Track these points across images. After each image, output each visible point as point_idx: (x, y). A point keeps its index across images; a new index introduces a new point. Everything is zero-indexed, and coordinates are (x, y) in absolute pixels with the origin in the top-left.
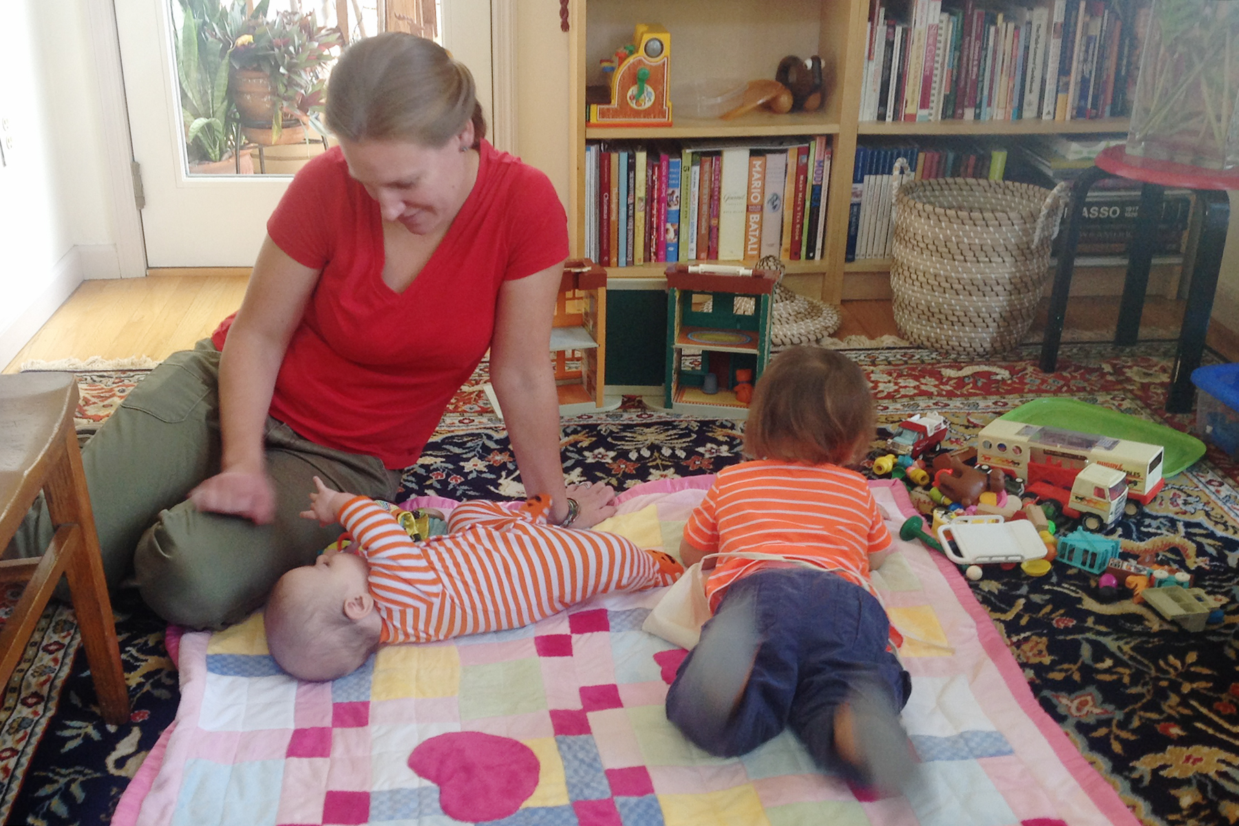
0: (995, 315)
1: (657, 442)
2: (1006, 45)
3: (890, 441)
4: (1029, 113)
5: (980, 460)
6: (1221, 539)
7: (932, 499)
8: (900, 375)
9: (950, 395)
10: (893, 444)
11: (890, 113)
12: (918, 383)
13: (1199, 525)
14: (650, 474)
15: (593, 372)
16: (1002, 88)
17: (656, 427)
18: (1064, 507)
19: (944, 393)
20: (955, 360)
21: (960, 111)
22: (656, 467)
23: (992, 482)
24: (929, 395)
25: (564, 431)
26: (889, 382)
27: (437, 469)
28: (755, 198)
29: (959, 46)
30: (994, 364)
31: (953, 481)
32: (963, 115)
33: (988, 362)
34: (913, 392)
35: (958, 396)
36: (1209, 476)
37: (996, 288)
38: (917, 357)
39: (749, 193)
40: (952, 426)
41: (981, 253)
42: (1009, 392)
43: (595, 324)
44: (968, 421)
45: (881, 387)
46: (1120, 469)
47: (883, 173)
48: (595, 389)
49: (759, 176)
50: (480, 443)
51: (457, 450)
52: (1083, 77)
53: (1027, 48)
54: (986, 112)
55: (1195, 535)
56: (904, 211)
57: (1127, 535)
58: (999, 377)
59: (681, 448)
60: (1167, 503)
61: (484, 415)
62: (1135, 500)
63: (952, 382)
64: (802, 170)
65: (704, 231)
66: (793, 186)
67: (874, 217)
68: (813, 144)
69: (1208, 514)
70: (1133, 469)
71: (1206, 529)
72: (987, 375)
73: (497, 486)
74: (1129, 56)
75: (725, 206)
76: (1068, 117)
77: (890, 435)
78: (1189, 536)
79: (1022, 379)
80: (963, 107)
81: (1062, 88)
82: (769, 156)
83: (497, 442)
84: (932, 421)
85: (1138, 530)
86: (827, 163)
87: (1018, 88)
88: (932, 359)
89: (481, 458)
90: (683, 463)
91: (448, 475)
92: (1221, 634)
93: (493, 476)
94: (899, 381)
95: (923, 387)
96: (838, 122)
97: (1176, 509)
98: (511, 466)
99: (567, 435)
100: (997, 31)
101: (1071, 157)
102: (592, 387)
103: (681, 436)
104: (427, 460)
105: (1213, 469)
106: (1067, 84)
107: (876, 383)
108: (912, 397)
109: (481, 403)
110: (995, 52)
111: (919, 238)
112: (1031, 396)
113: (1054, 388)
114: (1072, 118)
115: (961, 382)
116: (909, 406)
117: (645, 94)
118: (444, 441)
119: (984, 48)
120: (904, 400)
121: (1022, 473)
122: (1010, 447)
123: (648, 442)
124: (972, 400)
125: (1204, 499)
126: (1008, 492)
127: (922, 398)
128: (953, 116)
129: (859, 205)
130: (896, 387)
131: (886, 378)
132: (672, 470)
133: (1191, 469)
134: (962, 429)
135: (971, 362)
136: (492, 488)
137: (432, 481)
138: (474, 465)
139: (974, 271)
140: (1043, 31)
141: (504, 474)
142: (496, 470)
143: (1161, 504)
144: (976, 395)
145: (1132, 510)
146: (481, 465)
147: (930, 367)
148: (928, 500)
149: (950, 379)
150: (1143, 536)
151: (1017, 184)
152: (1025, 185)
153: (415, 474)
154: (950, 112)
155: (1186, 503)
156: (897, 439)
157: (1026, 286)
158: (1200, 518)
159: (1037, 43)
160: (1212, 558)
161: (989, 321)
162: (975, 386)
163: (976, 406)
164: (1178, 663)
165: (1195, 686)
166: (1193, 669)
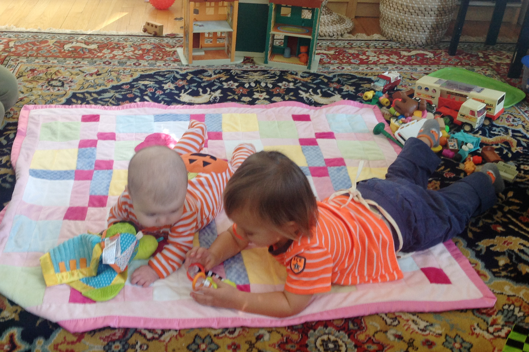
0: (428, 26)
1: (259, 80)
3: (372, 84)
5: (415, 95)
7: (390, 113)
8: (380, 53)
9: (404, 64)
10: (374, 86)
12: (388, 58)
13: (519, 132)
14: (254, 94)
15: (230, 44)
17: (259, 72)
18: (455, 120)
19: (401, 63)
20: (408, 48)
22: (258, 92)
23: (420, 106)
24: (394, 63)
25: (214, 72)
26: (375, 56)
27: (150, 87)
30: (426, 50)
31: (402, 105)
33: (424, 49)
34: (386, 61)
35: (407, 64)
36: (526, 109)
38: (389, 45)
40: (404, 79)
42: (432, 64)
43: (232, 20)
44: (411, 77)
45: (371, 58)
46: (483, 102)
48: (230, 52)
50: (173, 75)
51: (161, 79)
55: (517, 136)
57: (484, 134)
58: (428, 57)
59: (270, 83)
60: (504, 120)
61: (176, 62)
62: (489, 118)
63: (405, 58)
69: (524, 127)
70: (489, 103)
71: (522, 134)
72: (423, 55)
73: (179, 97)
77: (373, 82)
78: (513, 136)
79: (439, 58)
83: (181, 75)
84: (394, 75)
85: (490, 133)
88: (397, 46)
89: (173, 82)
90: (271, 90)
91: (156, 90)
93: (177, 92)
94: (380, 56)
95: (391, 60)
97: (509, 123)
98: (187, 87)
99: (215, 74)
102: (229, 51)
103: (271, 78)
104: (146, 83)
105: (528, 105)
107: (368, 56)
108: (385, 64)
109: (175, 57)
112: (443, 66)
113: (454, 63)
115: (409, 58)
116: (383, 68)
118: (155, 74)
120: (381, 65)
121: (435, 102)
122: (431, 90)
123: (255, 80)
124: (414, 67)
125: (523, 120)
126: (428, 111)
127: (390, 64)
130: (378, 59)
131: (374, 54)
132: (265, 93)
133: (517, 105)
134: (408, 80)
135: (416, 49)
136: (177, 98)
137: (148, 92)
138: (169, 86)
141: (183, 91)
142: (179, 89)
143: (501, 121)
144: (416, 64)
145: (487, 123)
146: (172, 86)
147: (395, 50)
148: (388, 113)
149: (404, 56)
150: (491, 136)
153: (139, 89)
155: (513, 121)
156: (376, 83)
157: (445, 12)
158: (520, 128)
160: (524, 148)
161: (426, 29)
162: (416, 60)
163: (416, 70)
164: (504, 197)
165: (511, 208)
166: (511, 200)
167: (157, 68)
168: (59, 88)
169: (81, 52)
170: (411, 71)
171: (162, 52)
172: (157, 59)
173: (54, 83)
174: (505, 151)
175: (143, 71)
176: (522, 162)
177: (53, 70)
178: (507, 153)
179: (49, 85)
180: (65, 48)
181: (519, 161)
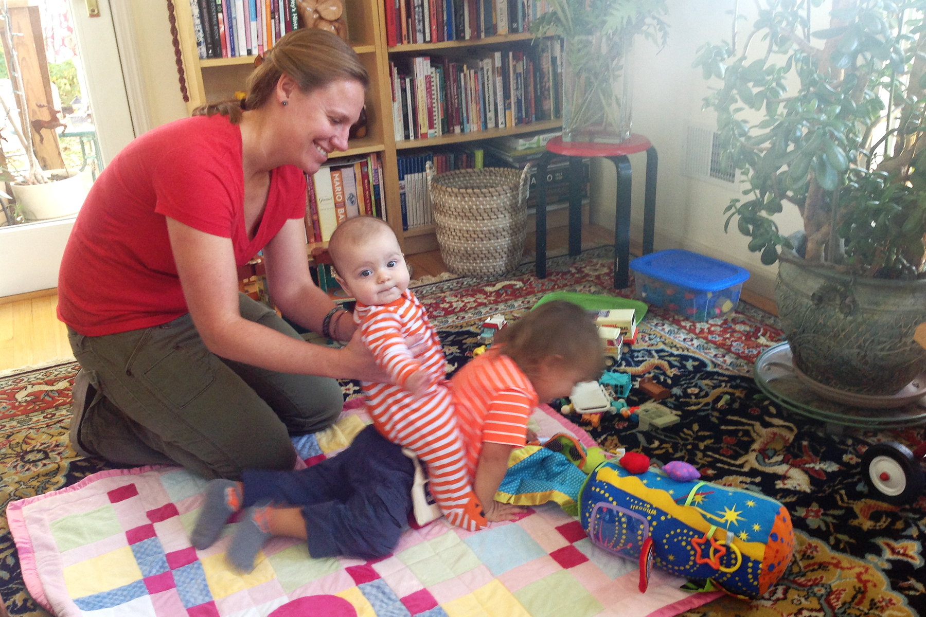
0: (504, 250)
2: (472, 84)
3: (479, 337)
4: (491, 125)
6: (677, 356)
9: (496, 302)
10: (482, 338)
11: (412, 134)
13: (662, 351)
16: (473, 111)
21: (452, 128)
24: (485, 305)
28: (339, 198)
29: (444, 88)
30: (511, 280)
32: (454, 130)
33: (508, 279)
34: (475, 305)
35: (500, 302)
36: (655, 322)
37: (504, 233)
39: (335, 196)
41: (491, 213)
42: (527, 294)
44: (513, 316)
45: (454, 305)
46: (616, 327)
47: (414, 173)
49: (338, 183)
52: (518, 98)
53: (483, 84)
54: (468, 127)
55: (665, 356)
56: (439, 194)
57: (629, 364)
58: (518, 286)
60: (641, 342)
62: (627, 344)
63: (493, 294)
64: (365, 176)
65: (310, 224)
66: (361, 187)
67: (414, 201)
68: (369, 159)
69: (664, 344)
70: (623, 326)
71: (667, 352)
72: (511, 286)
74: (541, 83)
75: (321, 206)
76: (514, 124)
77: (478, 334)
78: (660, 358)
79: (530, 284)
80: (453, 125)
81: (507, 107)
82: (343, 170)
84: (498, 320)
85: (634, 361)
86: (380, 170)
87: (482, 110)
92: (704, 410)
96: (382, 142)
97: (647, 344)
100: (465, 75)
101: (520, 148)
105: (655, 317)
106: (510, 104)
110: (466, 89)
111: (453, 209)
112: (540, 294)
113: (550, 288)
114: (516, 124)
115: (498, 294)
116: (477, 314)
119: (459, 87)
120: (472, 310)
124: (510, 303)
125: (659, 335)
128: (449, 131)
129: (405, 194)
130: (463, 304)
133: (644, 319)
135: (497, 281)
139: (488, 225)
140: (490, 73)
143: (638, 343)
144: (509, 300)
145: (626, 350)
147: (476, 288)
149: (491, 293)
150: (638, 363)
151: (497, 169)
152: (502, 169)
154: (446, 130)
155: (650, 339)
156: (483, 335)
157: (519, 230)
158: (661, 346)
159: (488, 81)
160: (679, 368)
161: (502, 254)
162: (507, 295)
163: (513, 306)
164: (690, 432)
165: (705, 443)
166: (700, 434)
168: (44, 462)
169: (47, 398)
170: (508, 310)
173: (31, 457)
174: (662, 378)
176: (685, 386)
177: (19, 438)
178: (665, 380)
179: (26, 462)
180: (20, 400)
181: (682, 385)
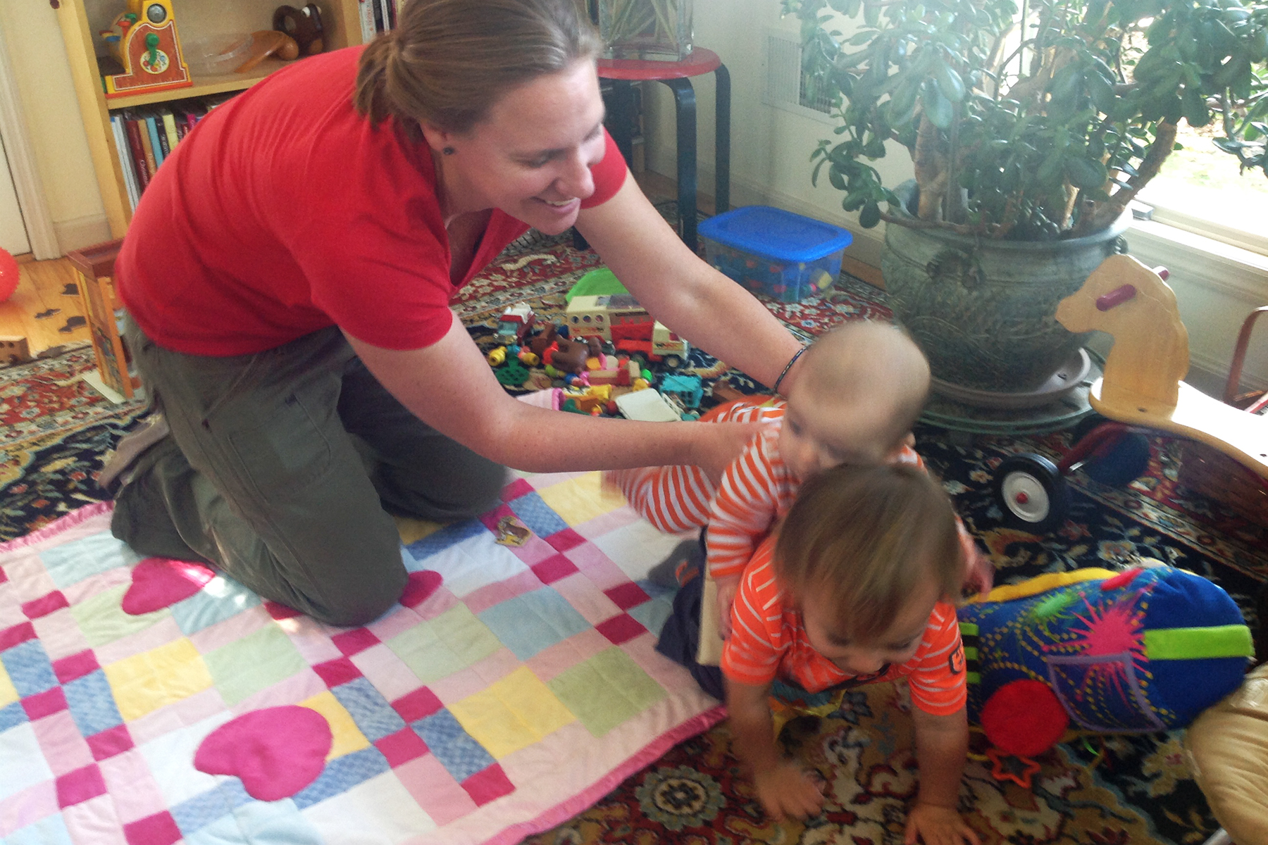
3: (495, 335)
5: (571, 333)
7: (548, 376)
9: (519, 285)
10: (499, 337)
20: (508, 255)
23: (592, 349)
24: (503, 289)
27: (73, 471)
30: (540, 253)
31: (563, 355)
33: (534, 252)
34: (489, 289)
35: (524, 284)
40: (538, 311)
42: (562, 273)
44: (543, 304)
50: (108, 435)
51: (85, 446)
58: (549, 262)
63: (515, 274)
72: (540, 262)
79: (566, 260)
84: (522, 310)
85: (706, 360)
108: (491, 294)
112: (579, 272)
113: (593, 262)
115: (522, 273)
117: (158, 58)
120: (486, 297)
121: (607, 335)
122: (593, 317)
124: (538, 285)
126: (606, 354)
127: (499, 292)
130: (474, 288)
134: (542, 311)
135: (521, 254)
137: (75, 483)
144: (538, 280)
148: (545, 377)
149: (512, 271)
150: (710, 363)
156: (502, 332)
162: (535, 274)
163: (543, 290)
167: (62, 428)
170: (536, 295)
171: (53, 391)
172: (52, 412)
174: (742, 381)
175: (34, 444)
